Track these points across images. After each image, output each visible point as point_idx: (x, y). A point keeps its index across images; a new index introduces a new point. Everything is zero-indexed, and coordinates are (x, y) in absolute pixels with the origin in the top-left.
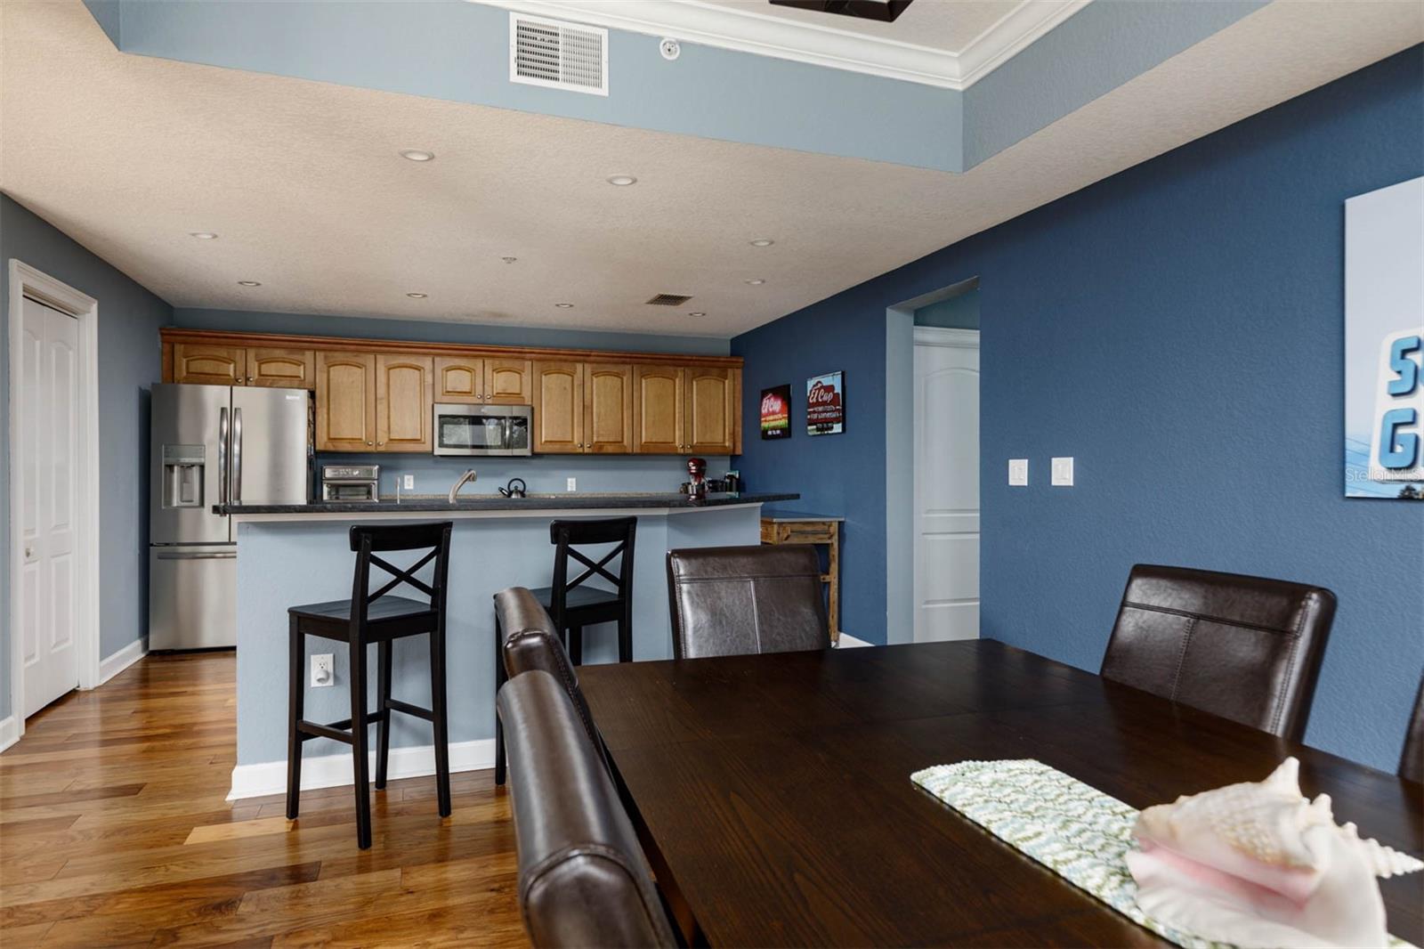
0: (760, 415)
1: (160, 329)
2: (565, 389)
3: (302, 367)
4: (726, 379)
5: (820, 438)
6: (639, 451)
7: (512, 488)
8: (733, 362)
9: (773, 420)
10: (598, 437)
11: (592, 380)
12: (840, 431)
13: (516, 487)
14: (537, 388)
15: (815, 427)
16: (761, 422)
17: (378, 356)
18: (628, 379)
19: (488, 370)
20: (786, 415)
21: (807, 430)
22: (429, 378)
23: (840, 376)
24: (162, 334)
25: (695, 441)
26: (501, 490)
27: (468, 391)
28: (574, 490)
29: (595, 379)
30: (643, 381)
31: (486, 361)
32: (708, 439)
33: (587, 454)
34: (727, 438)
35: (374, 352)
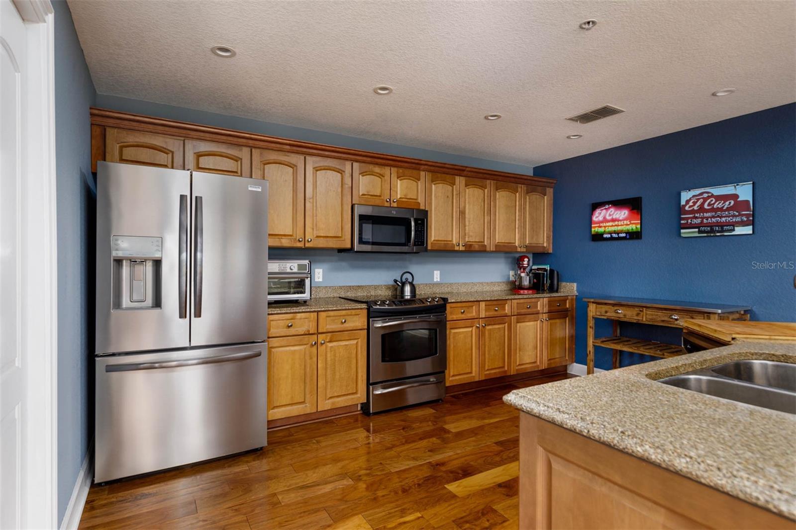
0: (591, 222)
1: (91, 108)
2: (448, 197)
3: (239, 162)
4: (545, 195)
5: (707, 238)
6: (494, 250)
7: (404, 280)
8: (549, 183)
9: (612, 226)
10: (468, 238)
11: (465, 191)
12: (751, 232)
13: (407, 279)
14: (428, 194)
15: (697, 230)
16: (591, 228)
17: (307, 157)
18: (488, 191)
19: (394, 176)
20: (639, 222)
21: (680, 233)
22: (348, 181)
23: (752, 185)
24: (92, 115)
25: (527, 242)
26: (396, 281)
27: (378, 194)
28: (439, 280)
29: (467, 190)
30: (497, 193)
31: (392, 168)
32: (534, 241)
33: (462, 251)
34: (545, 240)
35: (303, 153)
